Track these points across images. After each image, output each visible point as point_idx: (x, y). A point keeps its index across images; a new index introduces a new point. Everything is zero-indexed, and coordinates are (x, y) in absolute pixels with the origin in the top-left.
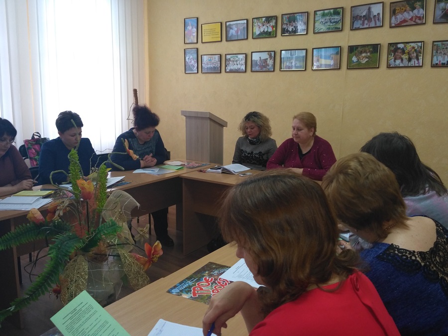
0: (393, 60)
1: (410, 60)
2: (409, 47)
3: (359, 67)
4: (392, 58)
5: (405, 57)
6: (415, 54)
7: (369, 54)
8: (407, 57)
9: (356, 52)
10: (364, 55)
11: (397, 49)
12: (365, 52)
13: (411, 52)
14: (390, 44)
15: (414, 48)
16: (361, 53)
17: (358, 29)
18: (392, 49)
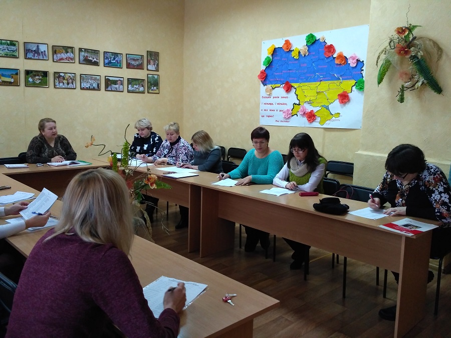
0: (58, 83)
1: (68, 84)
2: (67, 76)
3: (34, 85)
4: (57, 81)
5: (65, 82)
6: (71, 81)
7: (41, 77)
8: (66, 82)
9: (32, 74)
10: (37, 77)
11: (60, 76)
12: (38, 75)
13: (68, 79)
14: (55, 73)
15: (70, 77)
16: (35, 76)
17: (31, 59)
18: (57, 75)
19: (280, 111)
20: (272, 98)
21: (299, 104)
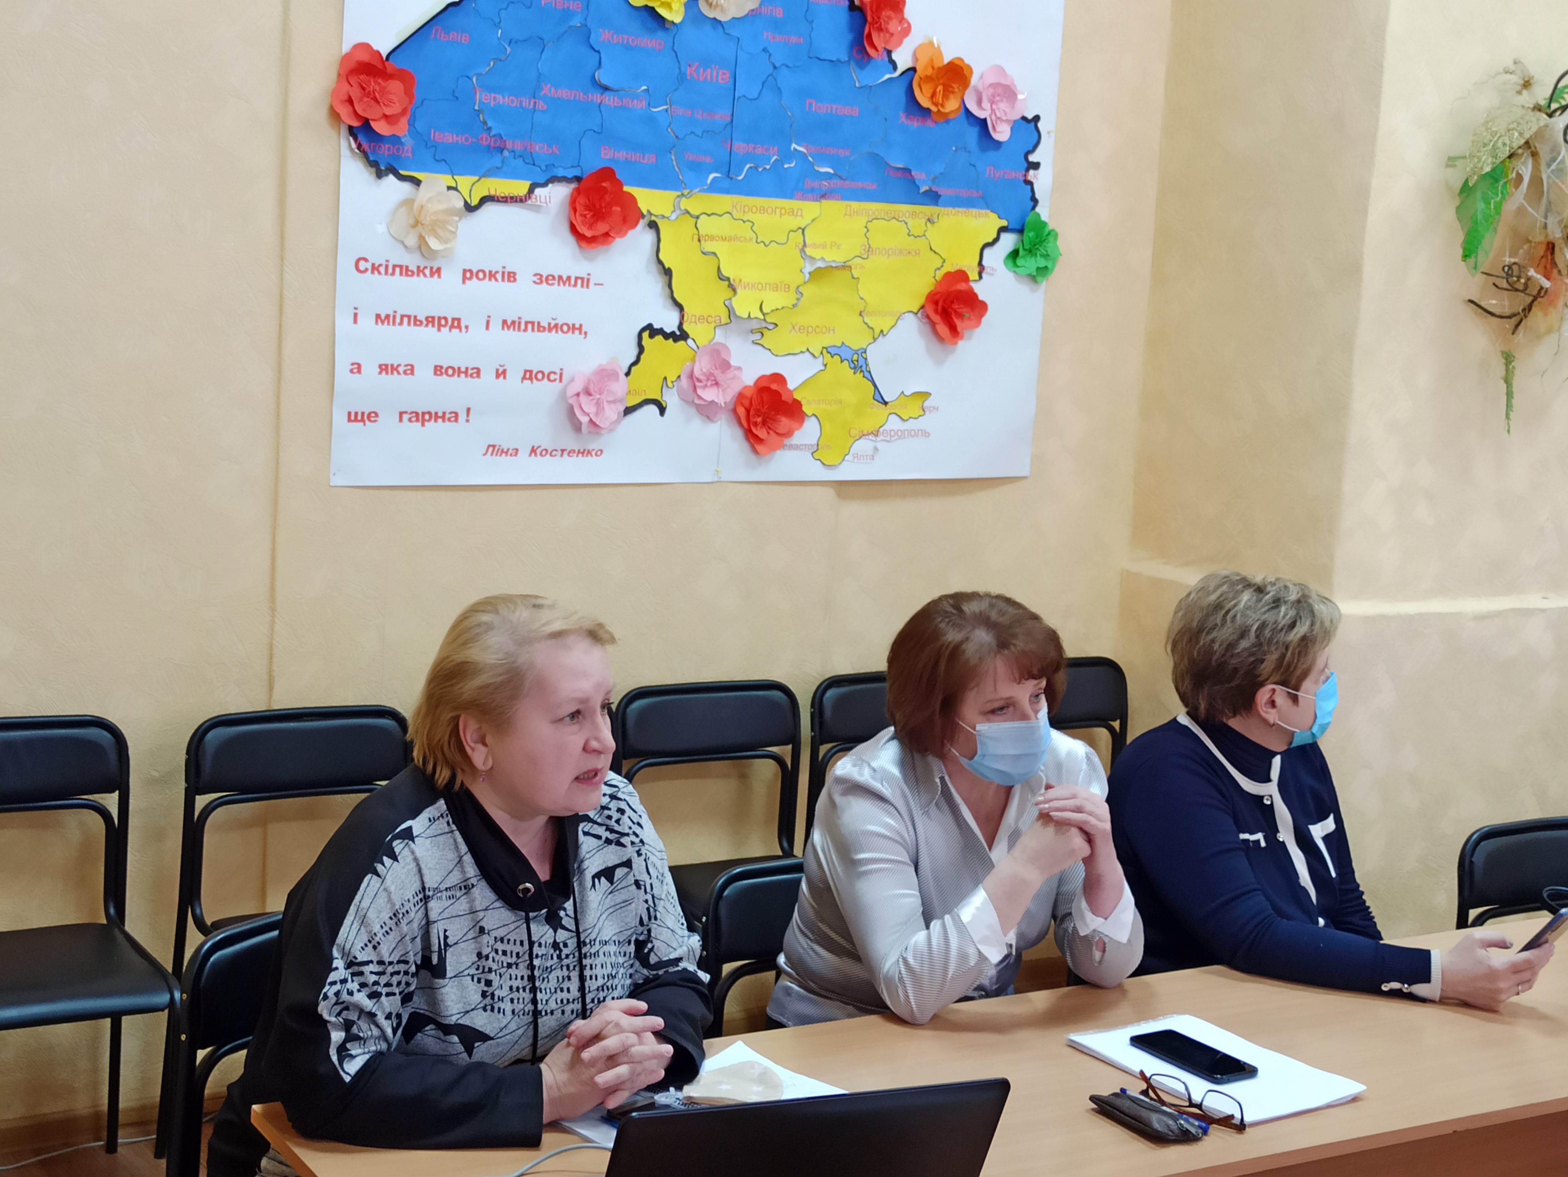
19: (529, 375)
20: (451, 276)
21: (680, 336)
